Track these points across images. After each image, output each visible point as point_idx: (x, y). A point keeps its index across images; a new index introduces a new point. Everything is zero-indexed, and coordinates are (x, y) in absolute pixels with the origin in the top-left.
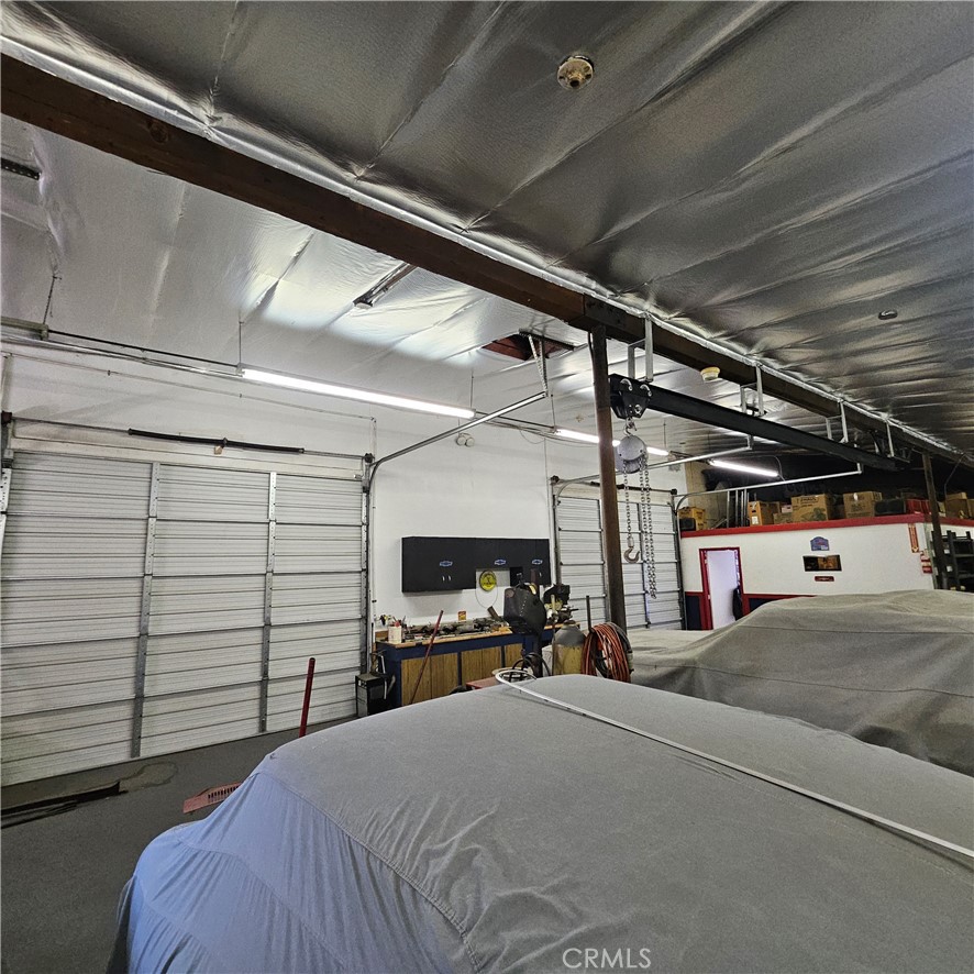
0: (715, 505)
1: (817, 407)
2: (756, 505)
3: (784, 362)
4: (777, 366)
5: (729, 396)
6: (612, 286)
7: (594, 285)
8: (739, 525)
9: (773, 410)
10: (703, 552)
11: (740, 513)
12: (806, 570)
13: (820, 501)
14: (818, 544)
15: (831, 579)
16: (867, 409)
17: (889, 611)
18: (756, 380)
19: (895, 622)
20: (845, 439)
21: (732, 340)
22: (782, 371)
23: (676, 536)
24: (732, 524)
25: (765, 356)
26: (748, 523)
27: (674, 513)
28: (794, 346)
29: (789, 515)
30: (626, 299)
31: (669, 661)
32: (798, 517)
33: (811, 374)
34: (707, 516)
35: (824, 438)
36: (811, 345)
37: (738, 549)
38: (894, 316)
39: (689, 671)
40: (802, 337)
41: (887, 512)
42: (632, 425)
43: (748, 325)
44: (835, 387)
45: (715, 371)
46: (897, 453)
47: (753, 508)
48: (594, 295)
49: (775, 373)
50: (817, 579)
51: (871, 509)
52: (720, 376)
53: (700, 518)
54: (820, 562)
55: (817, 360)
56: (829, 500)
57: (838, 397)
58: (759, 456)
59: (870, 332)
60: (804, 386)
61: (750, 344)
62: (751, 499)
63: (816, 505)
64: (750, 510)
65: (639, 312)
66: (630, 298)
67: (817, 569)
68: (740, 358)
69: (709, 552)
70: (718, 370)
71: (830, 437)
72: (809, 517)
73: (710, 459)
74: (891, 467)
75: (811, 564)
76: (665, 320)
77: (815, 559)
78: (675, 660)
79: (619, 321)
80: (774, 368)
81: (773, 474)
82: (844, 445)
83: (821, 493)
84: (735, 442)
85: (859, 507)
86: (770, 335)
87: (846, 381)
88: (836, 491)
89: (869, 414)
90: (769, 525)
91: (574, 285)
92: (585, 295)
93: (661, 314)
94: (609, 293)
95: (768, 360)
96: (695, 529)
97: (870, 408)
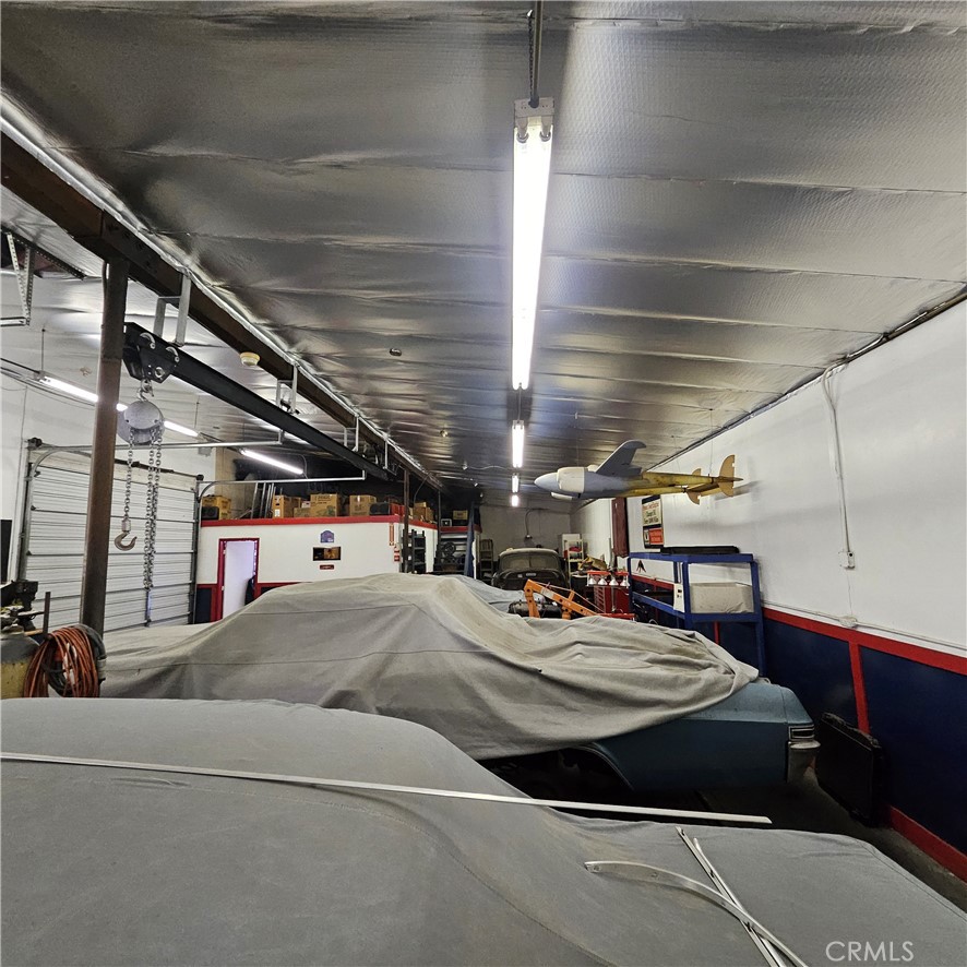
0: (242, 496)
1: (339, 417)
2: (280, 498)
3: (318, 369)
4: (313, 371)
5: (268, 388)
6: (145, 218)
7: (120, 206)
8: (263, 517)
9: (306, 411)
10: (223, 543)
11: (264, 506)
12: (314, 560)
13: (333, 499)
14: (327, 536)
15: (332, 567)
16: (374, 427)
17: (365, 591)
18: (292, 378)
19: (369, 599)
20: (356, 449)
21: (276, 332)
22: (315, 376)
23: (196, 525)
24: (256, 516)
25: (303, 358)
26: (270, 515)
27: (198, 500)
28: (327, 356)
29: (307, 510)
30: (163, 243)
31: (156, 661)
32: (313, 514)
33: (338, 387)
34: (233, 506)
35: (342, 445)
36: (341, 360)
37: (258, 539)
38: (399, 354)
39: (179, 670)
40: (335, 350)
41: (378, 513)
42: (148, 389)
43: (291, 323)
44: (354, 403)
45: (255, 358)
46: (390, 467)
47: (278, 501)
48: (119, 219)
49: (310, 377)
50: (322, 567)
51: (367, 509)
52: (259, 364)
53: (225, 507)
54: (326, 553)
55: (345, 375)
56: (340, 499)
57: (355, 412)
58: (288, 451)
59: (384, 363)
60: (332, 396)
61: (291, 342)
62: (277, 493)
63: (329, 503)
64: (274, 503)
65: (177, 264)
66: (168, 243)
67: (322, 559)
68: (281, 353)
69: (229, 543)
70: (258, 358)
71: (345, 445)
72: (322, 513)
73: (242, 447)
74: (384, 477)
75: (319, 554)
76: (208, 286)
77: (322, 550)
78: (164, 660)
79: (148, 264)
80: (310, 372)
81: (298, 471)
82: (354, 453)
83: (334, 493)
84: (269, 436)
85: (360, 507)
86: (309, 339)
87: (363, 399)
88: (345, 491)
89: (375, 432)
90: (289, 519)
91: (89, 192)
92: (105, 213)
93: (204, 277)
94: (140, 225)
95: (306, 363)
96: (218, 518)
97: (376, 427)
